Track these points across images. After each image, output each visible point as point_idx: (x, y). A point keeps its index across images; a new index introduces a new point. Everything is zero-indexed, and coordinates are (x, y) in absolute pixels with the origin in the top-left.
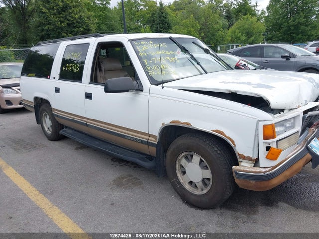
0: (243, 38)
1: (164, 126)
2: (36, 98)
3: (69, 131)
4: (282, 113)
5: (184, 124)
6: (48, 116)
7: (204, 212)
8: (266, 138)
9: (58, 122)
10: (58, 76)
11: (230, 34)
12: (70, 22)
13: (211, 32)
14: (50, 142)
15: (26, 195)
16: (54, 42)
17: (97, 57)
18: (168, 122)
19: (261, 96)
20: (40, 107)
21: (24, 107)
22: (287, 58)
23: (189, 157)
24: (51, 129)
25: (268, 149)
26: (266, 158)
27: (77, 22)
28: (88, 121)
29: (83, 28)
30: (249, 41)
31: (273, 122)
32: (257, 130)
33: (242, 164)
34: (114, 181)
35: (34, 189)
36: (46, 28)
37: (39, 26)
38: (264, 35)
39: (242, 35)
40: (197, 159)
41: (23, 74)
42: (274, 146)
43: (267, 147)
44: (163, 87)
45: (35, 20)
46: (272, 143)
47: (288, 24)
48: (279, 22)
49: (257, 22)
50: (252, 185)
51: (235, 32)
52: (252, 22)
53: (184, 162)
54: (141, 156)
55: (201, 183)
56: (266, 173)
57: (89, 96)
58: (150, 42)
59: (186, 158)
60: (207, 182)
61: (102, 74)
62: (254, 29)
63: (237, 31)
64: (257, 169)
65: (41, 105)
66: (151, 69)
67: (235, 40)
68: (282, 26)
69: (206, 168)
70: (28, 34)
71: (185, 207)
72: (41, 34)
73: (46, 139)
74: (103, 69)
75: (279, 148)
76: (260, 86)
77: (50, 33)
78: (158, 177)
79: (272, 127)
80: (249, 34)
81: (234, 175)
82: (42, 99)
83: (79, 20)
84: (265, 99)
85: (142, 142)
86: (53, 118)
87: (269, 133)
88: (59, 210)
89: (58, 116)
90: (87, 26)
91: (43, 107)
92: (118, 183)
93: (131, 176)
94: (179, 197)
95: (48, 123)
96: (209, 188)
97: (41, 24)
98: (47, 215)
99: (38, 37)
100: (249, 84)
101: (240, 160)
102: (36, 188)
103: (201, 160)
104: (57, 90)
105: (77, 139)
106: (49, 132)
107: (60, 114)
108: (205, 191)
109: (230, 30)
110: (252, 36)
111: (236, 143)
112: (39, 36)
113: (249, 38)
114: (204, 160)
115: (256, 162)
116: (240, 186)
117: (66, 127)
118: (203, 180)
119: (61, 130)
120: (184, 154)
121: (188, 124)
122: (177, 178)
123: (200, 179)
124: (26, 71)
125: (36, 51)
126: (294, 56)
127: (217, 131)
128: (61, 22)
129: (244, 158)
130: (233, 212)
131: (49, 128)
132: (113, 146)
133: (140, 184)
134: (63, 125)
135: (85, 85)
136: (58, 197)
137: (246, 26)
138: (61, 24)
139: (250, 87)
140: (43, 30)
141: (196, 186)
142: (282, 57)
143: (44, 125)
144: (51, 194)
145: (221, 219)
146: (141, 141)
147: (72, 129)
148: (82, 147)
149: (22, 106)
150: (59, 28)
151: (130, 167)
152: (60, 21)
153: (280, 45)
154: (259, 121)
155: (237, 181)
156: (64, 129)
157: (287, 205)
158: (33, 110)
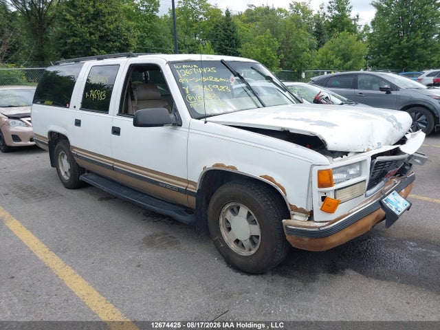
0: (337, 62)
1: (206, 170)
2: (51, 133)
3: (92, 177)
4: (344, 157)
5: (228, 167)
6: (66, 157)
7: (252, 278)
8: (321, 185)
9: (78, 165)
10: (79, 106)
11: (320, 56)
12: (102, 34)
13: (294, 52)
14: (67, 190)
15: (32, 252)
16: (76, 62)
17: (128, 81)
18: (210, 165)
19: (317, 135)
20: (56, 145)
21: (35, 145)
22: (388, 91)
23: (235, 209)
24: (69, 174)
25: (323, 198)
26: (321, 209)
27: (112, 34)
28: (115, 163)
29: (120, 42)
30: (345, 66)
31: (330, 167)
32: (311, 175)
33: (295, 217)
34: (144, 239)
35: (44, 245)
36: (70, 41)
37: (61, 38)
38: (366, 59)
39: (336, 58)
40: (244, 211)
41: (35, 101)
42: (331, 196)
43: (322, 197)
44: (206, 122)
45: (55, 30)
46: (329, 191)
47: (400, 44)
48: (388, 42)
49: (357, 41)
50: (305, 244)
51: (326, 54)
52: (350, 42)
53: (229, 215)
54: (180, 208)
55: (248, 241)
56: (321, 229)
57: (116, 131)
58: (195, 66)
59: (232, 210)
60: (255, 240)
61: (135, 104)
62: (352, 50)
63: (330, 52)
64: (312, 224)
65: (57, 142)
66: (193, 100)
67: (326, 65)
68: (391, 48)
69: (253, 222)
70: (46, 49)
71: (229, 271)
72: (63, 49)
73: (62, 187)
74: (136, 98)
75: (338, 198)
76: (320, 123)
77: (75, 47)
78: (199, 234)
79: (329, 173)
80: (345, 57)
81: (285, 231)
82: (59, 135)
83: (115, 32)
84: (321, 139)
85: (179, 190)
86: (72, 159)
87: (326, 179)
88: (73, 271)
89: (77, 156)
90: (126, 40)
91: (59, 144)
92: (149, 242)
93: (167, 234)
94: (223, 261)
95: (65, 166)
96: (258, 247)
97: (63, 36)
98: (57, 276)
99: (59, 53)
100: (308, 121)
101: (292, 212)
102: (46, 244)
103: (249, 213)
104: (78, 123)
105: (101, 187)
106: (66, 178)
107: (80, 153)
108: (253, 252)
109: (320, 50)
110: (349, 60)
111: (286, 191)
112: (60, 50)
113: (346, 62)
114: (251, 213)
115: (311, 215)
116: (293, 246)
117: (89, 172)
118: (251, 238)
119: (81, 174)
120: (228, 206)
121: (233, 168)
122: (221, 235)
123: (248, 237)
124: (40, 98)
125: (55, 72)
126: (397, 89)
127: (266, 177)
128: (91, 34)
129: (296, 209)
130: (287, 279)
131: (66, 173)
132: (146, 196)
133: (176, 244)
134: (84, 169)
135: (112, 117)
136: (73, 256)
137: (342, 46)
138: (90, 36)
139: (307, 124)
140: (66, 44)
141: (243, 245)
142: (382, 89)
143: (60, 168)
144: (64, 252)
145: (271, 286)
146: (179, 188)
147: (96, 174)
148: (107, 197)
149: (33, 143)
150: (88, 41)
151: (167, 223)
152: (90, 32)
153: (379, 73)
154: (313, 165)
155: (288, 238)
156: (86, 174)
157: (356, 273)
158: (47, 148)
